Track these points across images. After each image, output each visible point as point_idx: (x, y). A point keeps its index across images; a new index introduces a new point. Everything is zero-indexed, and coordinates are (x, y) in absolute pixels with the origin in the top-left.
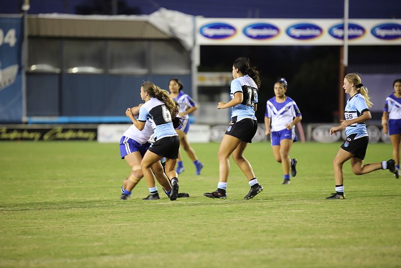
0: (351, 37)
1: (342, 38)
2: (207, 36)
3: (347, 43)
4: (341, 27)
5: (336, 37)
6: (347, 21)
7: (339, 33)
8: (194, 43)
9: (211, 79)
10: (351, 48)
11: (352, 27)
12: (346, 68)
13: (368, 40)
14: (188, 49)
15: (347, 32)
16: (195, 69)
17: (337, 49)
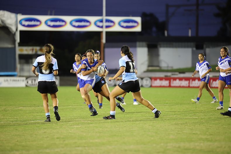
0: (107, 27)
1: (102, 27)
2: (24, 26)
3: (105, 30)
4: (101, 21)
5: (99, 26)
6: (105, 18)
7: (100, 24)
8: (17, 30)
9: (26, 50)
10: (107, 33)
11: (107, 21)
12: (105, 44)
13: (116, 28)
14: (13, 33)
15: (105, 24)
16: (17, 45)
17: (99, 34)
